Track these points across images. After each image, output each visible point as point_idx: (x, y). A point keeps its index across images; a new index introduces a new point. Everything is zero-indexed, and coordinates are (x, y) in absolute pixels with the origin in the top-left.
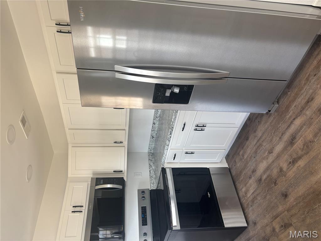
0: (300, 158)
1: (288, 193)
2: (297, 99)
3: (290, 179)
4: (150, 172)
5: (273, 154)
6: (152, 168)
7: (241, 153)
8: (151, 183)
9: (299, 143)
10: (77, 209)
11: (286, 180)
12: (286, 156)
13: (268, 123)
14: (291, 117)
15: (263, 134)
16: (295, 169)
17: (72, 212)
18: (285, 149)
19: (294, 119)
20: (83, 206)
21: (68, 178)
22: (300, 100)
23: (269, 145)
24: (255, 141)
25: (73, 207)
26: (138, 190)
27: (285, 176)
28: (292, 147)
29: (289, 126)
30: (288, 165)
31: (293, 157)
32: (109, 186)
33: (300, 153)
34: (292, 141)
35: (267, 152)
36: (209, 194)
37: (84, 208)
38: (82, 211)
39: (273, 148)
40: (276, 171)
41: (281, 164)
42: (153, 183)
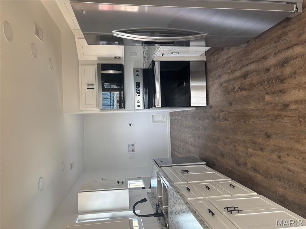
0: (245, 89)
1: (232, 104)
2: (259, 50)
3: (236, 97)
4: (143, 52)
5: (233, 75)
6: (145, 49)
7: (216, 57)
8: (144, 62)
9: (248, 81)
10: (90, 86)
11: (234, 96)
12: (239, 83)
13: (238, 51)
14: (251, 59)
15: (233, 55)
16: (240, 93)
17: (87, 89)
18: (240, 77)
19: (252, 62)
20: (94, 85)
21: (79, 61)
22: (260, 51)
23: (233, 66)
24: (226, 57)
25: (87, 85)
26: (134, 69)
27: (234, 94)
28: (244, 79)
29: (247, 65)
30: (238, 88)
31: (242, 86)
32: (111, 72)
33: (246, 87)
34: (245, 76)
35: (231, 70)
36: (185, 83)
37: (95, 86)
38: (94, 89)
39: (235, 71)
40: (231, 87)
41: (235, 85)
42: (146, 63)
